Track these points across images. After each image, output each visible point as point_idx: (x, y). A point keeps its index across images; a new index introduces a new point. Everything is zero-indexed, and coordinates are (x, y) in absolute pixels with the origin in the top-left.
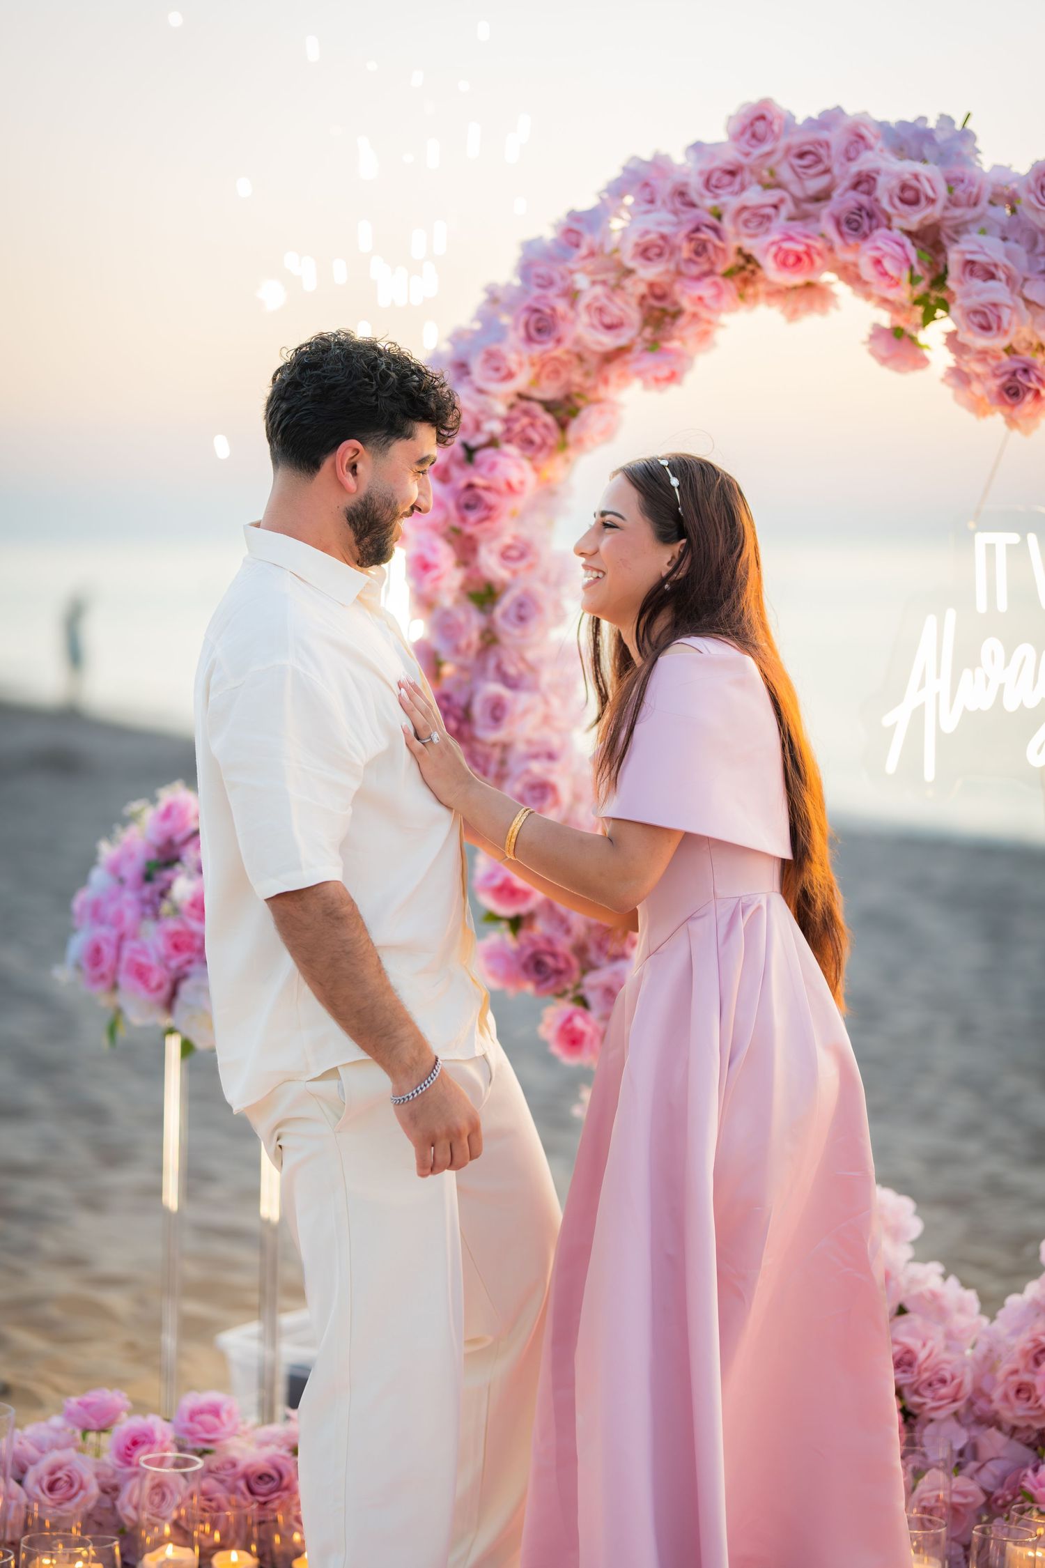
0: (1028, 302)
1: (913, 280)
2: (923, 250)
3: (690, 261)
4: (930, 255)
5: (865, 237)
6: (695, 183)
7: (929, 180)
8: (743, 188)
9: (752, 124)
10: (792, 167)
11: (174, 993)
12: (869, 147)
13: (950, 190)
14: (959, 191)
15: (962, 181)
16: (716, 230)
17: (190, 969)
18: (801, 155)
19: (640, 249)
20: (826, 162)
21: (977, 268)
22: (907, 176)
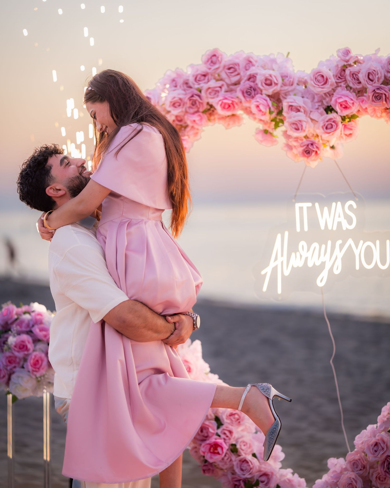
0: (312, 120)
1: (270, 113)
2: (274, 102)
3: (190, 107)
4: (276, 103)
5: (253, 97)
6: (191, 80)
7: (275, 77)
8: (208, 81)
9: (211, 58)
10: (226, 73)
11: (9, 379)
12: (253, 65)
13: (283, 80)
14: (286, 80)
15: (287, 77)
16: (199, 96)
17: (14, 370)
18: (229, 69)
19: (172, 103)
20: (238, 71)
21: (293, 108)
22: (267, 75)
